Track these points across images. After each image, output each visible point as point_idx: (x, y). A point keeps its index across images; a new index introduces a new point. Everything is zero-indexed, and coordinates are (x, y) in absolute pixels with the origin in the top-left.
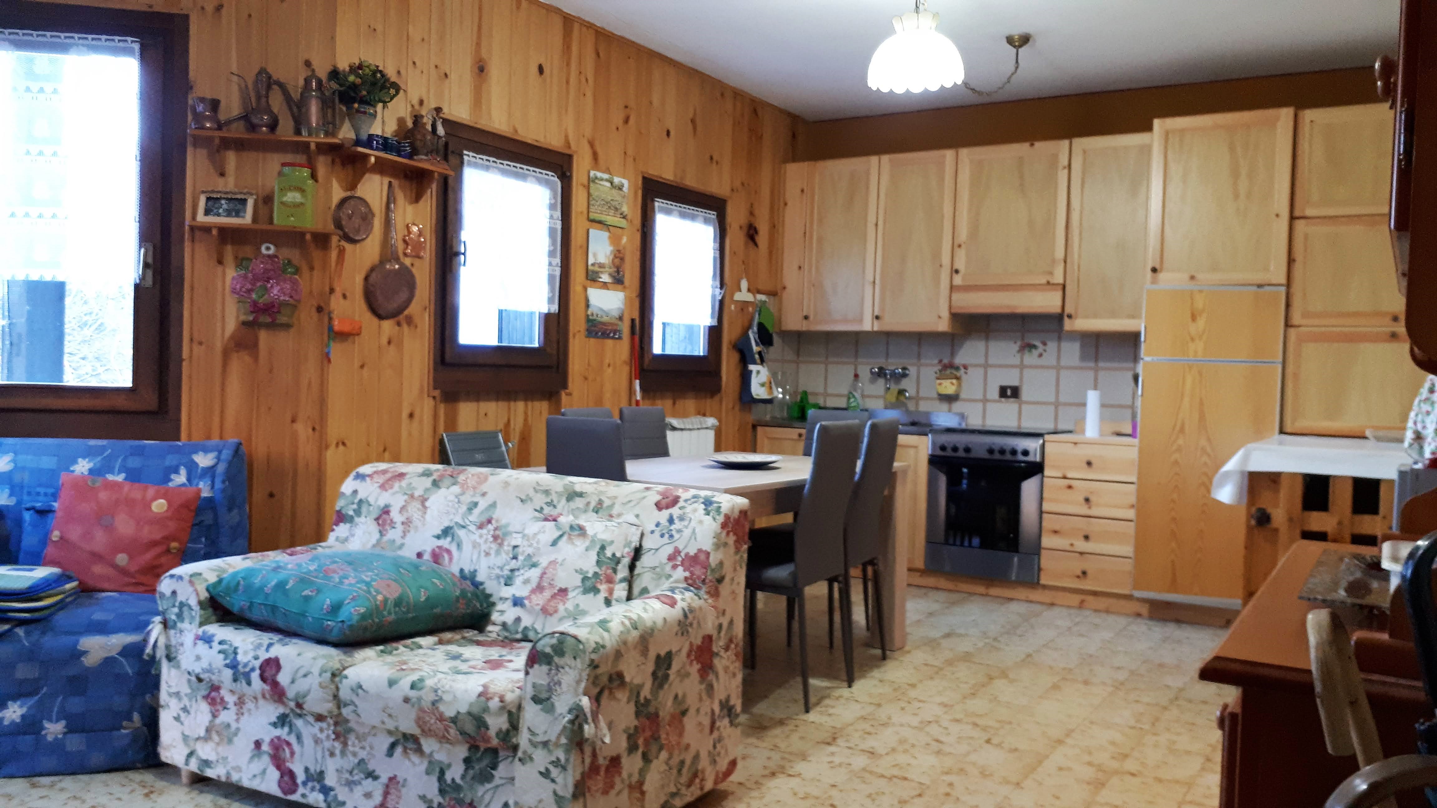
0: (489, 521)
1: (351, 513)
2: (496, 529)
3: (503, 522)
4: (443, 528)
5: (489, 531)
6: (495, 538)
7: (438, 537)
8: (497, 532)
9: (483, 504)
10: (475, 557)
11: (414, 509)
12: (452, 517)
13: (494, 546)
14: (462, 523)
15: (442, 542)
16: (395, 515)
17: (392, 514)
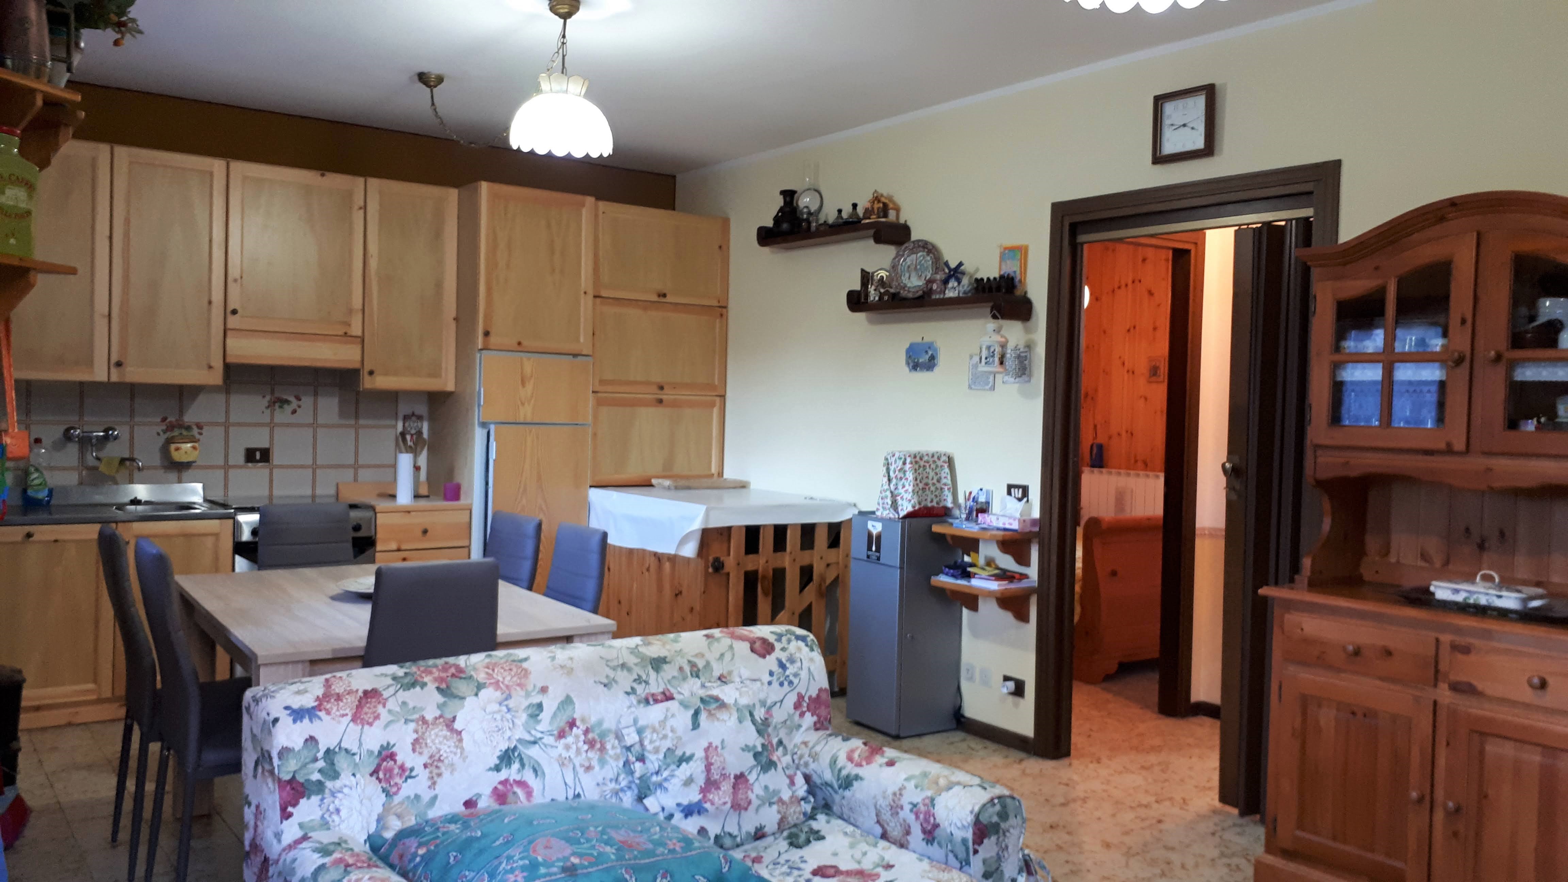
0: (572, 724)
1: (316, 776)
2: (586, 732)
3: (593, 719)
4: (499, 754)
5: (577, 737)
6: (591, 744)
7: (497, 769)
8: (590, 736)
9: (550, 704)
10: (570, 780)
11: (437, 739)
12: (508, 733)
13: (593, 755)
14: (532, 739)
15: (504, 774)
16: (405, 756)
17: (399, 758)
